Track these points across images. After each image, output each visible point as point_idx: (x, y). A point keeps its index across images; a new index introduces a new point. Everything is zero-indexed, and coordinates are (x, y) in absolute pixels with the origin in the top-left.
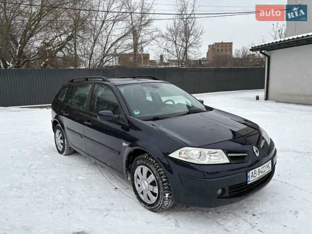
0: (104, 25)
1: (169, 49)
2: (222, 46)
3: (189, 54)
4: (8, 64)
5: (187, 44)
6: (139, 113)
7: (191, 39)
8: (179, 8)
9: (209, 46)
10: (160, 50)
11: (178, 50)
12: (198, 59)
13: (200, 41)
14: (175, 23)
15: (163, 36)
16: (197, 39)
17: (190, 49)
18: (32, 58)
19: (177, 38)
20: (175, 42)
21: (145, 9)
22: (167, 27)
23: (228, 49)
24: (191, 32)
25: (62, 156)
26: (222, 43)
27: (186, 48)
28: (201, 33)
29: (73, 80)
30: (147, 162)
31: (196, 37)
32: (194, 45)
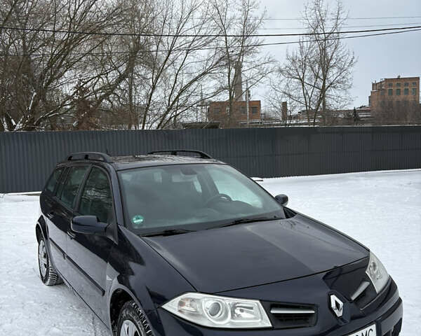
0: (171, 56)
1: (292, 93)
2: (399, 85)
3: (329, 101)
4: (14, 124)
5: (324, 83)
6: (142, 220)
7: (333, 74)
8: (311, 21)
9: (373, 84)
10: (277, 95)
11: (307, 93)
12: (352, 108)
13: (349, 77)
14: (302, 48)
15: (281, 71)
16: (343, 74)
17: (331, 92)
18: (52, 113)
19: (306, 74)
20: (302, 80)
21: (249, 25)
22: (287, 55)
23: (410, 89)
24: (332, 62)
25: (45, 287)
26: (399, 78)
27: (323, 90)
28: (351, 64)
29: (71, 157)
30: (134, 315)
31: (341, 70)
32: (338, 85)
